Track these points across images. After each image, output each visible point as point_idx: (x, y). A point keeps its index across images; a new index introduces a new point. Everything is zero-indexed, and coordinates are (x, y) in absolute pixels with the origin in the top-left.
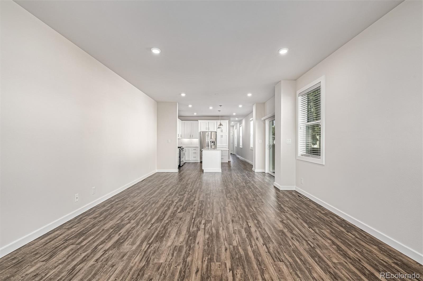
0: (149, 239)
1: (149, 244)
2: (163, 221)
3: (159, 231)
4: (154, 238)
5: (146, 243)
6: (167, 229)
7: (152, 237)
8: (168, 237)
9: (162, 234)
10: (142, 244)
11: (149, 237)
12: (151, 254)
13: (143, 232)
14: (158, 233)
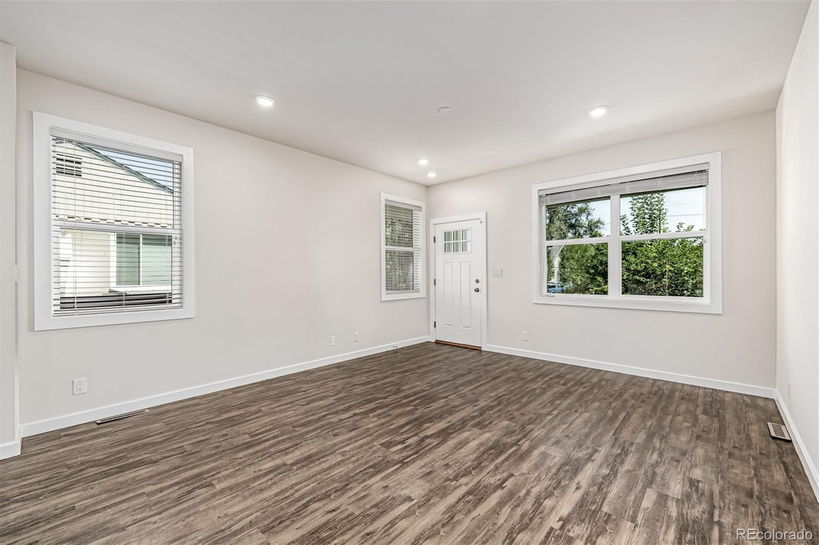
0: (515, 453)
1: (518, 445)
2: (471, 485)
3: (493, 460)
4: (507, 451)
5: (522, 448)
6: (477, 459)
7: (510, 455)
8: (483, 445)
9: (490, 454)
10: (529, 448)
11: (515, 456)
12: (518, 432)
13: (526, 472)
14: (497, 458)
